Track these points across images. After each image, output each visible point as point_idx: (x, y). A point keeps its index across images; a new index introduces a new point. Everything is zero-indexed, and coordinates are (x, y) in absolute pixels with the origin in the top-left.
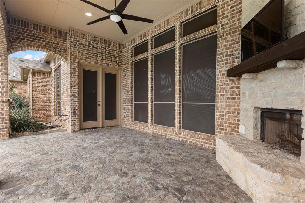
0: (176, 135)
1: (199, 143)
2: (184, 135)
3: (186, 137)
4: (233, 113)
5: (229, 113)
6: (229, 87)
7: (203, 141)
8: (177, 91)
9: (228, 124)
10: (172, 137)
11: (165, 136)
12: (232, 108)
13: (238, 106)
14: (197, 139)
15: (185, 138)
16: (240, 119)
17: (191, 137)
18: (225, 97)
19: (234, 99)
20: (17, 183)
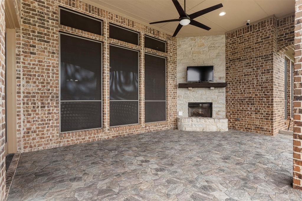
0: (142, 129)
1: (159, 129)
2: (149, 127)
3: (151, 127)
4: (175, 106)
5: (173, 106)
6: (173, 92)
7: (162, 126)
8: (143, 91)
9: (173, 113)
10: (138, 132)
11: (131, 134)
12: (174, 103)
13: (176, 102)
14: (158, 127)
15: (150, 129)
16: (177, 109)
17: (154, 127)
18: (171, 97)
19: (175, 98)
20: (276, 174)
